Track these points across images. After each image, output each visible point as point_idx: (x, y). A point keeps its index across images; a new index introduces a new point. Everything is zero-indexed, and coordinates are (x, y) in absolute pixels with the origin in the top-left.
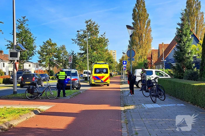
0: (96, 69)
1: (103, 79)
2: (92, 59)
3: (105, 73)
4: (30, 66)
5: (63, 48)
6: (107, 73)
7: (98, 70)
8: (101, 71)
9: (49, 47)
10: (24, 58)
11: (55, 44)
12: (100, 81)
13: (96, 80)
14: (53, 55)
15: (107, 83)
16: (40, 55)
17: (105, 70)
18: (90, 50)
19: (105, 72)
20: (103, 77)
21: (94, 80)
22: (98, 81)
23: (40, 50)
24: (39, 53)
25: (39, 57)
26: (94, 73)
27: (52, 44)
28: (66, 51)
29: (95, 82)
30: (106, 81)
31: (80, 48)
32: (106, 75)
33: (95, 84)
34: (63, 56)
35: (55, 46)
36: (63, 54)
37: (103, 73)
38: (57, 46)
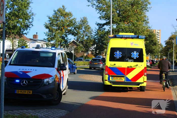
1: (130, 76)
3: (135, 61)
5: (84, 21)
6: (140, 59)
7: (118, 52)
8: (126, 54)
9: (61, 18)
13: (112, 76)
14: (67, 30)
15: (140, 85)
16: (48, 30)
17: (135, 53)
19: (135, 57)
20: (130, 70)
21: (108, 76)
22: (118, 79)
23: (48, 23)
24: (47, 27)
25: (47, 33)
26: (110, 60)
27: (66, 14)
28: (88, 26)
29: (110, 82)
30: (138, 81)
31: (101, 15)
32: (137, 65)
33: (111, 86)
34: (84, 32)
35: (70, 17)
36: (84, 29)
37: (132, 61)
38: (73, 18)
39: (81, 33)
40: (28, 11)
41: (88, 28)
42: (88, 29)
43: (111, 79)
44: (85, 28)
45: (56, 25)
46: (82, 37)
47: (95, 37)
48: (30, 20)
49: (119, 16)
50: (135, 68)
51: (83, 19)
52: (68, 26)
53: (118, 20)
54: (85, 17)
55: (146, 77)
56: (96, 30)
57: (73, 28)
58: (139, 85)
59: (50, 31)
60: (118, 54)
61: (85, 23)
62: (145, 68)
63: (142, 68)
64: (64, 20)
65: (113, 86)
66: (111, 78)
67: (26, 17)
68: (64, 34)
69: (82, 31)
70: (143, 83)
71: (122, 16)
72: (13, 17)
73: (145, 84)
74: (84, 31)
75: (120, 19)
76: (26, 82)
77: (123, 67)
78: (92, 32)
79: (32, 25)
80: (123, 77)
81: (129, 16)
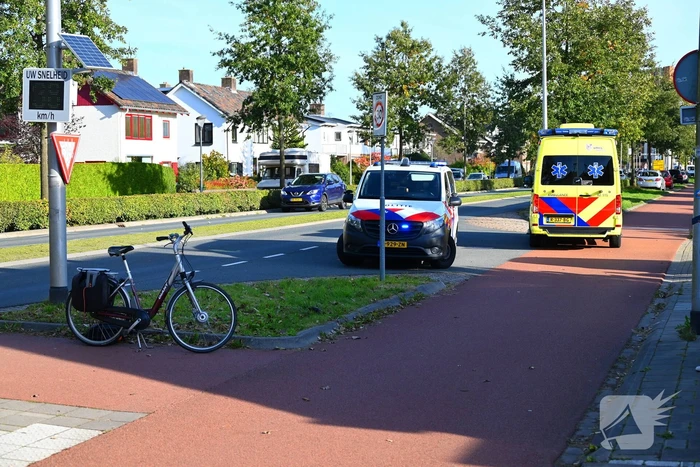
0: (549, 161)
1: (586, 215)
2: (566, 107)
3: (596, 182)
4: (338, 136)
5: (464, 60)
6: (606, 179)
7: (559, 166)
8: (576, 169)
9: (400, 59)
10: (283, 106)
11: (426, 46)
12: (572, 222)
13: (548, 216)
14: (416, 91)
15: (608, 233)
16: (362, 92)
17: (596, 166)
18: (560, 65)
19: (596, 175)
20: (586, 201)
21: (538, 216)
22: (560, 222)
23: (362, 72)
24: (360, 85)
25: (360, 101)
26: (543, 183)
27: (413, 47)
28: (478, 74)
29: (544, 229)
30: (602, 225)
31: (516, 58)
32: (600, 192)
33: (546, 235)
34: (464, 94)
35: (423, 54)
36: (463, 85)
37: (589, 184)
38: (432, 55)
39: (457, 95)
40: (320, 51)
41: (475, 80)
42: (477, 83)
43: (545, 222)
44: (466, 81)
45: (387, 79)
46: (458, 107)
47: (497, 104)
48: (326, 75)
49: (564, 60)
50: (596, 198)
51: (460, 55)
52: (420, 80)
53: (562, 71)
54: (468, 47)
55: (620, 216)
56: (500, 83)
57: (434, 87)
58: (604, 233)
59: (367, 95)
60: (560, 169)
61: (467, 66)
62: (618, 197)
63: (612, 197)
64: (407, 65)
65: (550, 235)
66: (545, 219)
67: (317, 66)
68: (410, 103)
69: (458, 89)
70: (613, 229)
71: (573, 58)
72: (282, 70)
73: (617, 232)
74: (464, 91)
75: (569, 69)
76: (395, 227)
77: (570, 195)
78: (489, 93)
79: (331, 89)
80: (571, 216)
81: (591, 61)
